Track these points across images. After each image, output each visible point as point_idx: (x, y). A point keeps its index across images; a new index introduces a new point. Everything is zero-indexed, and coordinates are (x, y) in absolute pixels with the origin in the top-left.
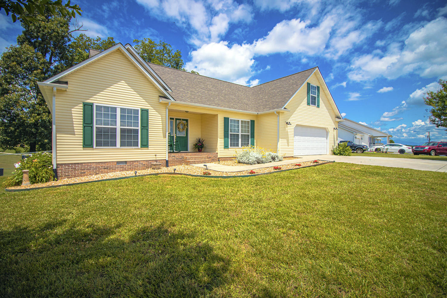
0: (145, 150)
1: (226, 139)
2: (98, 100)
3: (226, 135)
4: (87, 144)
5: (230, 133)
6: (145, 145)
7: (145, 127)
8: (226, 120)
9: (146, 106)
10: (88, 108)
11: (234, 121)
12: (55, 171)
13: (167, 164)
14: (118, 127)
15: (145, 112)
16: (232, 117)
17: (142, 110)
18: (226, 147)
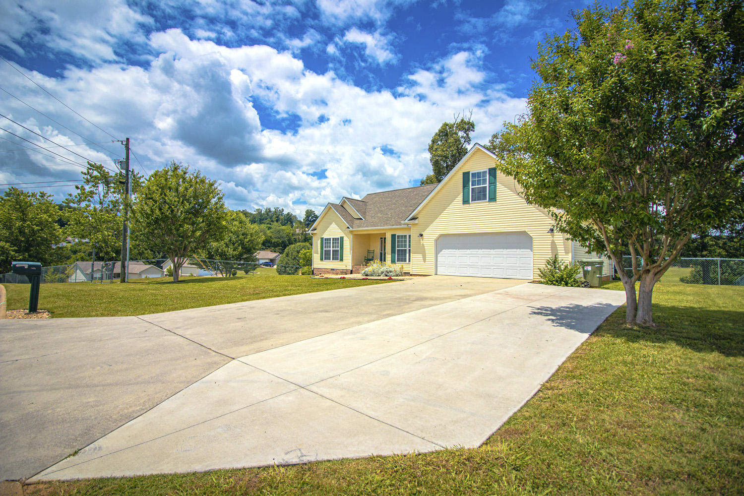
0: (341, 263)
1: (393, 254)
2: (325, 236)
3: (393, 251)
4: (322, 259)
5: (397, 249)
6: (342, 260)
7: (342, 248)
8: (393, 236)
9: (342, 235)
10: (322, 239)
11: (402, 236)
12: (313, 271)
13: (351, 272)
14: (331, 249)
15: (342, 238)
16: (398, 233)
17: (341, 237)
18: (393, 262)
